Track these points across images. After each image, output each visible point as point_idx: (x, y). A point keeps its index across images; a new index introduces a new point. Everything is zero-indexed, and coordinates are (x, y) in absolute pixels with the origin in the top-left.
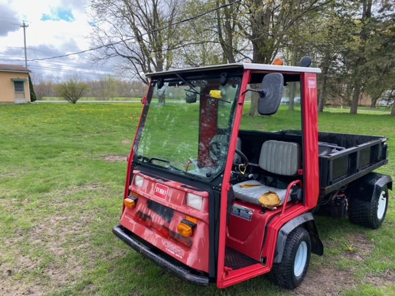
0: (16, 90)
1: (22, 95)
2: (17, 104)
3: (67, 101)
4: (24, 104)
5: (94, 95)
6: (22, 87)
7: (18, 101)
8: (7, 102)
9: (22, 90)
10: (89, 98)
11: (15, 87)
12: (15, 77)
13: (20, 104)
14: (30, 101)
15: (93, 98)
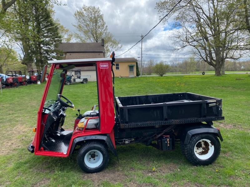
0: (130, 71)
1: (132, 73)
2: (130, 78)
3: (158, 75)
4: (133, 78)
5: (180, 71)
6: (133, 69)
7: (131, 76)
8: (126, 77)
9: (133, 70)
10: (177, 73)
11: (130, 69)
12: (130, 64)
13: (131, 78)
14: (136, 75)
15: (180, 73)
